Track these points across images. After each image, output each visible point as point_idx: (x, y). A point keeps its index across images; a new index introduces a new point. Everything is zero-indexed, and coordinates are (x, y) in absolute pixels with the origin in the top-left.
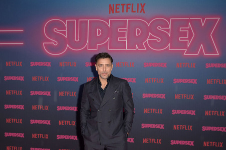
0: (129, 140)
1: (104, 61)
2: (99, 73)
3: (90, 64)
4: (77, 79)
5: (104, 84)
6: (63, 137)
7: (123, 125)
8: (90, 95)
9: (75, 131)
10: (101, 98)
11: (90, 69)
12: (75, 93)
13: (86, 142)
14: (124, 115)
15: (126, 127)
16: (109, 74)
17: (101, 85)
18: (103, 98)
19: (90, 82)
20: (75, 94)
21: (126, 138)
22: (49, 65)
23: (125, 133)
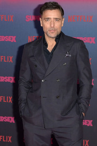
0: (85, 123)
1: (52, 14)
2: (45, 30)
3: (32, 18)
4: (14, 38)
5: (51, 44)
7: (77, 102)
8: (32, 59)
9: (11, 110)
10: (46, 63)
11: (32, 24)
12: (11, 58)
13: (26, 126)
14: (79, 88)
15: (81, 105)
16: (59, 31)
17: (46, 45)
18: (49, 64)
19: (32, 42)
20: (12, 60)
21: (81, 120)
23: (79, 113)
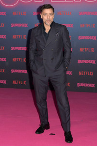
0: (68, 73)
1: (48, 11)
2: (44, 21)
5: (48, 29)
6: (16, 71)
7: (63, 61)
8: (36, 37)
9: (25, 66)
10: (45, 40)
11: (36, 18)
13: (34, 75)
14: (64, 53)
15: (66, 63)
16: (52, 21)
17: (45, 29)
18: (47, 40)
19: (37, 27)
20: (25, 37)
21: (65, 71)
22: (5, 14)
23: (64, 67)
